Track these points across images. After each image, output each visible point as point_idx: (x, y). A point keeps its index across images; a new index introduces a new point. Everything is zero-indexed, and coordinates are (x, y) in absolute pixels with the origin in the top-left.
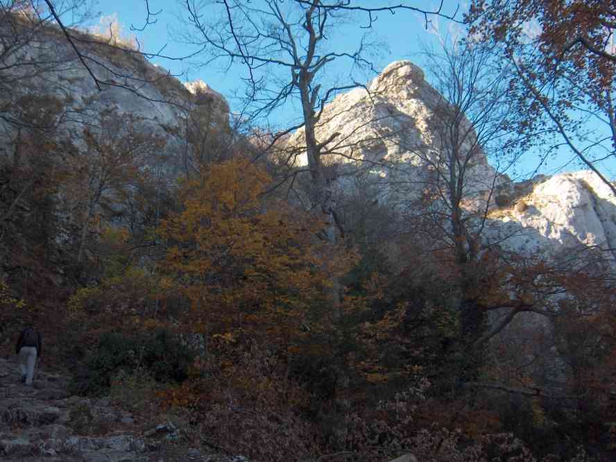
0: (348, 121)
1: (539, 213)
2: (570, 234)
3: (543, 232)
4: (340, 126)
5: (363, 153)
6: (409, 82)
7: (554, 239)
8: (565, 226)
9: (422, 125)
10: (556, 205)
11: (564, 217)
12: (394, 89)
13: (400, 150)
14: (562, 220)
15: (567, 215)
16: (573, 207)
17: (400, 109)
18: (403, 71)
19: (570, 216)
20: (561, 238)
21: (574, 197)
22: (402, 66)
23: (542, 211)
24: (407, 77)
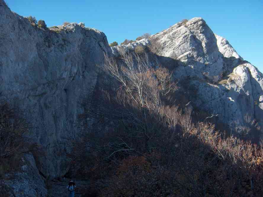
0: (182, 44)
1: (235, 83)
2: (242, 90)
3: (235, 89)
4: (179, 45)
5: (187, 59)
6: (201, 27)
7: (238, 92)
8: (242, 88)
9: (204, 45)
10: (240, 81)
11: (242, 85)
12: (196, 28)
13: (197, 56)
14: (241, 86)
15: (243, 85)
16: (245, 83)
17: (197, 37)
18: (200, 23)
19: (244, 85)
20: (240, 92)
21: (246, 79)
22: (200, 21)
23: (236, 82)
24: (201, 25)
